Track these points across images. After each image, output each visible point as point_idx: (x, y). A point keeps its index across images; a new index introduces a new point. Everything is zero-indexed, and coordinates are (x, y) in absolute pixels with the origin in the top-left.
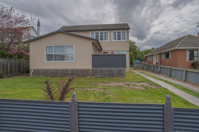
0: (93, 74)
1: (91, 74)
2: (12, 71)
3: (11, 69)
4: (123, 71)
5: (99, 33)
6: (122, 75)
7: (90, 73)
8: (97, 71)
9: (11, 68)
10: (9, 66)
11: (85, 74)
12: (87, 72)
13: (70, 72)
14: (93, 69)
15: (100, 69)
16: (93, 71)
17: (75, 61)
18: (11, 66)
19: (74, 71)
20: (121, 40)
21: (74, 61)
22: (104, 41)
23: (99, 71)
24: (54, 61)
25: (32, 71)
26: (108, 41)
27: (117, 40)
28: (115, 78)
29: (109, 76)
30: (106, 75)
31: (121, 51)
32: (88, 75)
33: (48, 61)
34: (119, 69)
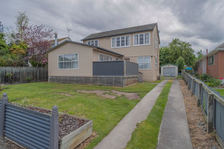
0: (93, 81)
1: (92, 81)
2: (41, 77)
3: (40, 76)
4: (121, 79)
5: (121, 38)
6: (120, 84)
7: (90, 81)
8: (97, 78)
9: (40, 74)
10: (38, 74)
11: (87, 81)
12: (89, 80)
13: (75, 79)
14: (93, 76)
15: (99, 76)
16: (93, 78)
17: (80, 69)
18: (40, 73)
19: (78, 78)
20: (144, 44)
21: (78, 69)
22: (125, 46)
23: (98, 78)
24: (64, 69)
25: (49, 77)
26: (130, 46)
27: (139, 45)
28: (113, 87)
29: (107, 85)
30: (105, 83)
31: (144, 57)
32: (89, 82)
33: (60, 68)
34: (117, 77)
